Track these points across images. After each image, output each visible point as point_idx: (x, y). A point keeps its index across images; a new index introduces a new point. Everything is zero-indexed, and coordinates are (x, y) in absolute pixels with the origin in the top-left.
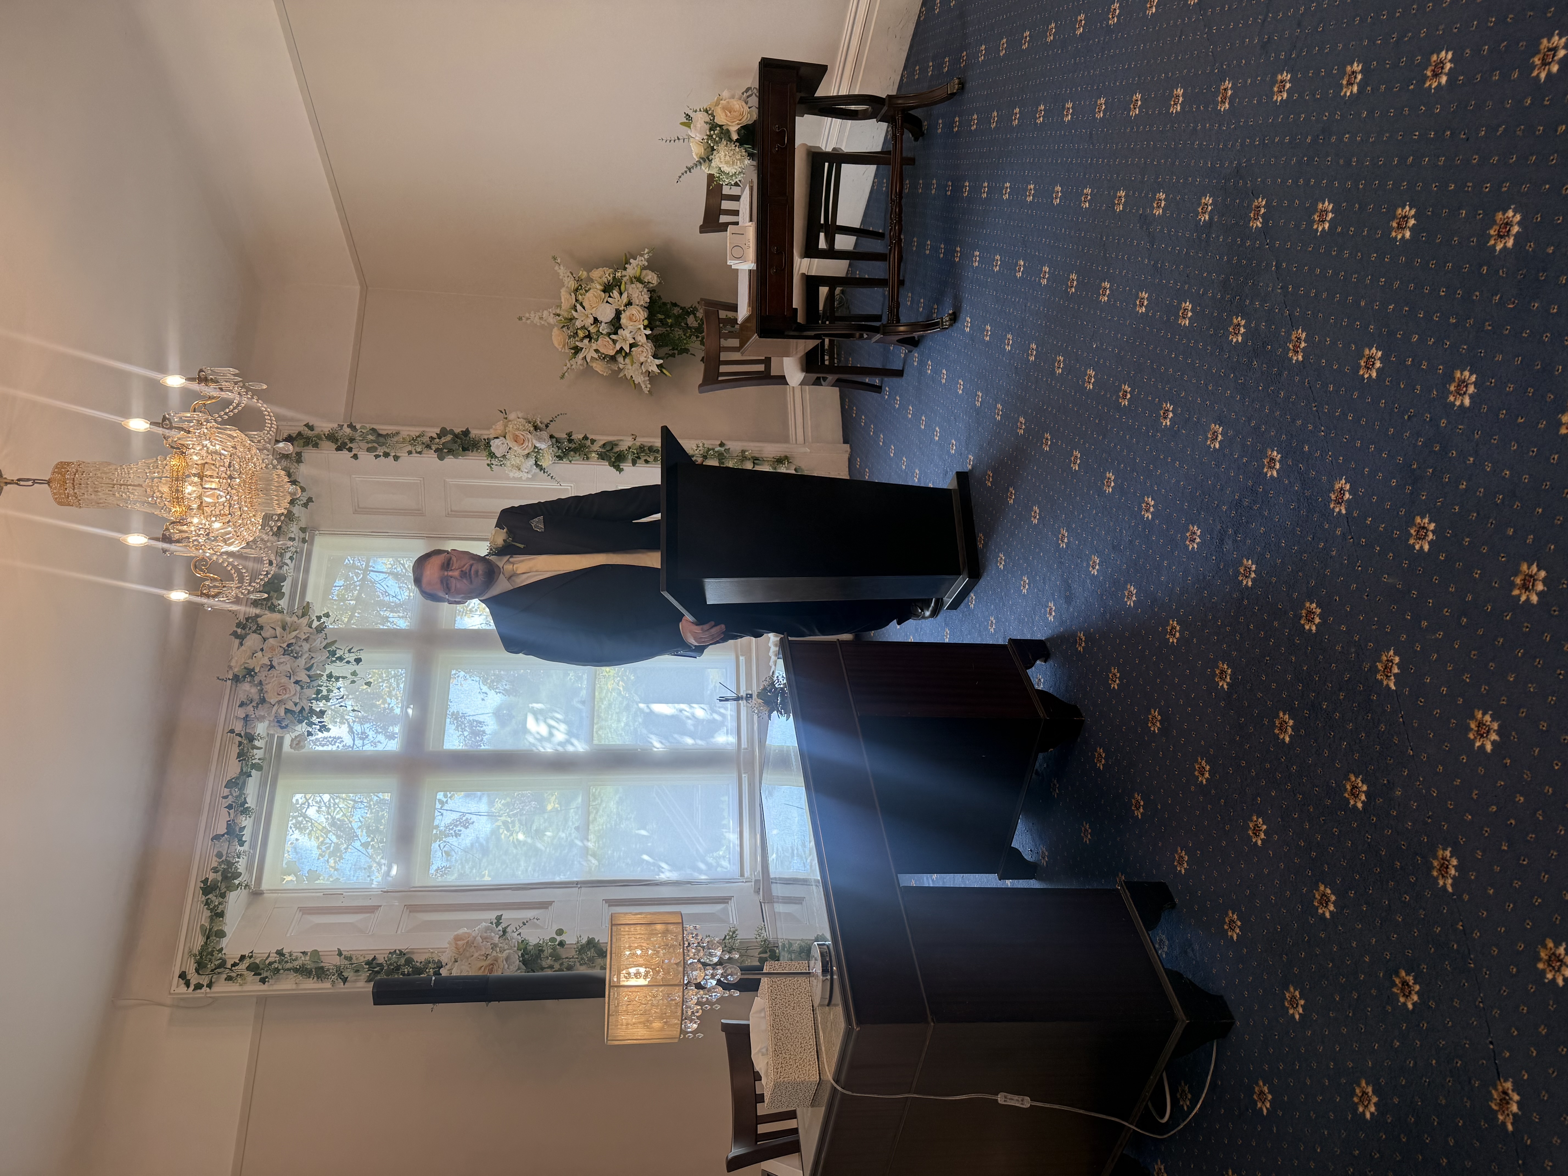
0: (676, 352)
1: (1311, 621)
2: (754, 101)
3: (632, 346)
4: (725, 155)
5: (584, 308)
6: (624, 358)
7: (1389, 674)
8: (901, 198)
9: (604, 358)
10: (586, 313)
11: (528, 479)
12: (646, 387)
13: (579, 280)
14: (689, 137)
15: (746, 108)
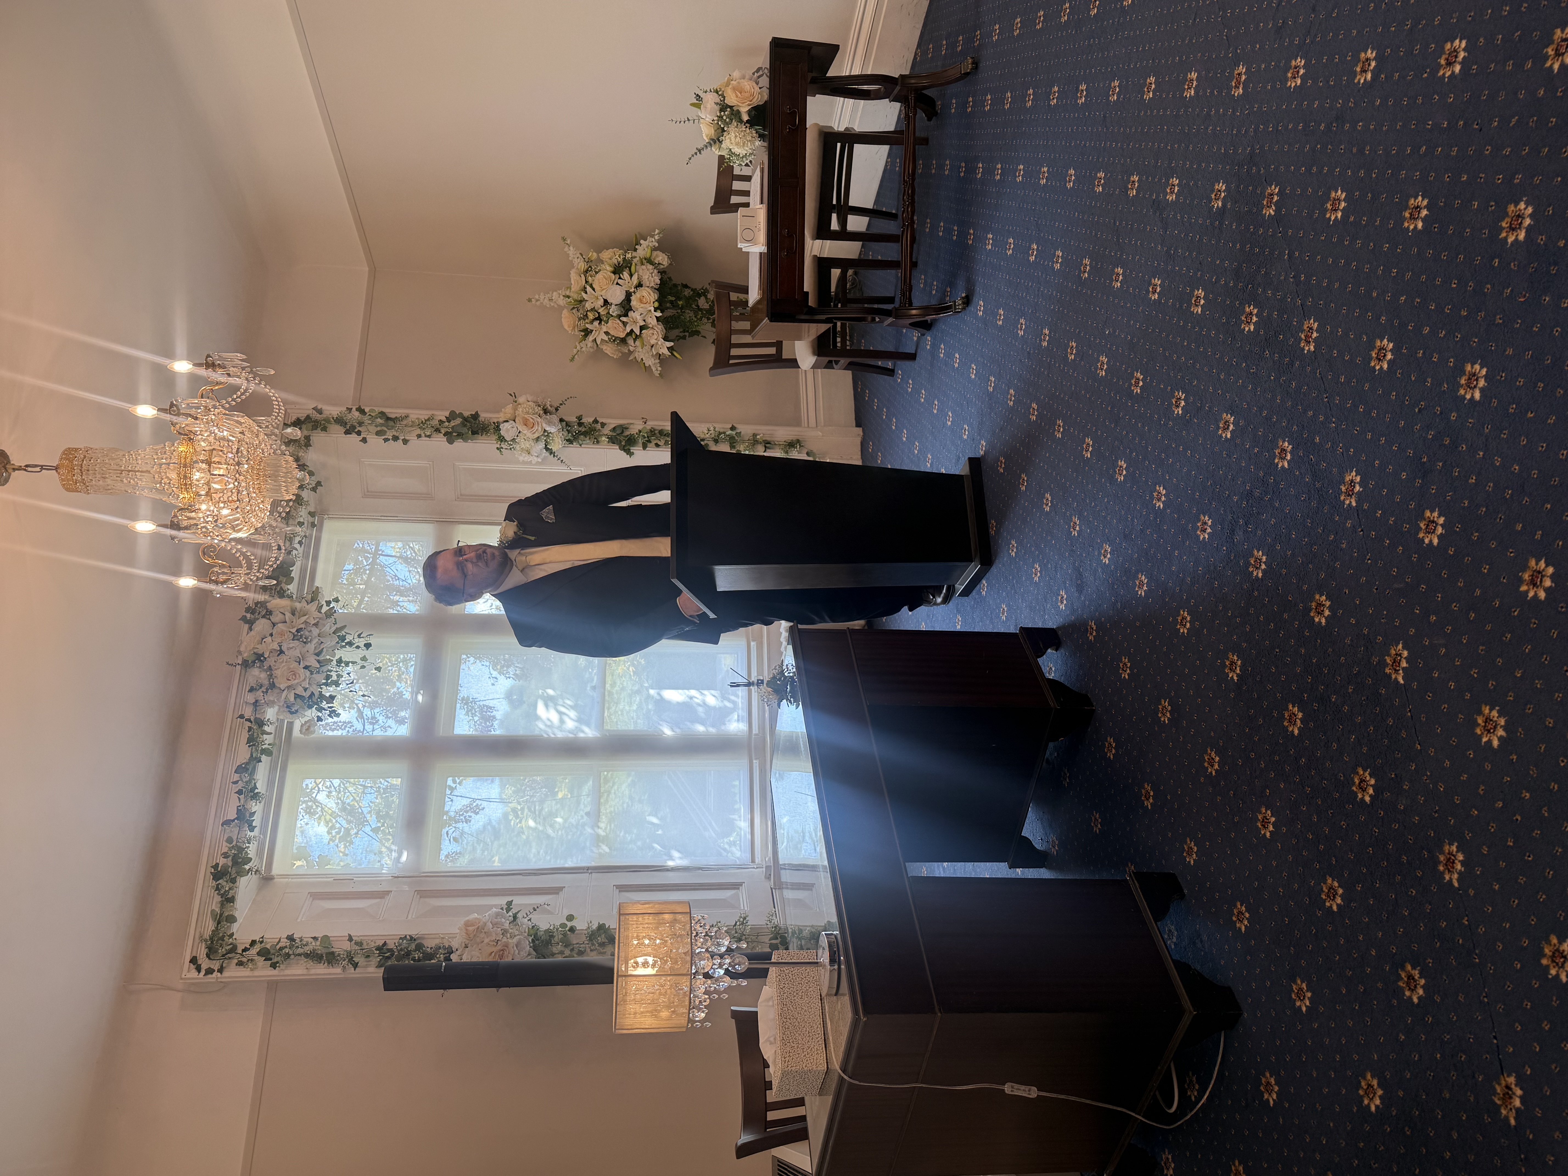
0: (687, 334)
1: (1321, 613)
2: (765, 81)
3: (642, 328)
4: (736, 136)
5: (594, 290)
6: (635, 340)
7: (1398, 668)
8: (913, 180)
9: (614, 341)
10: (596, 294)
11: (538, 463)
12: (656, 370)
13: (589, 261)
14: (699, 118)
15: (757, 88)
